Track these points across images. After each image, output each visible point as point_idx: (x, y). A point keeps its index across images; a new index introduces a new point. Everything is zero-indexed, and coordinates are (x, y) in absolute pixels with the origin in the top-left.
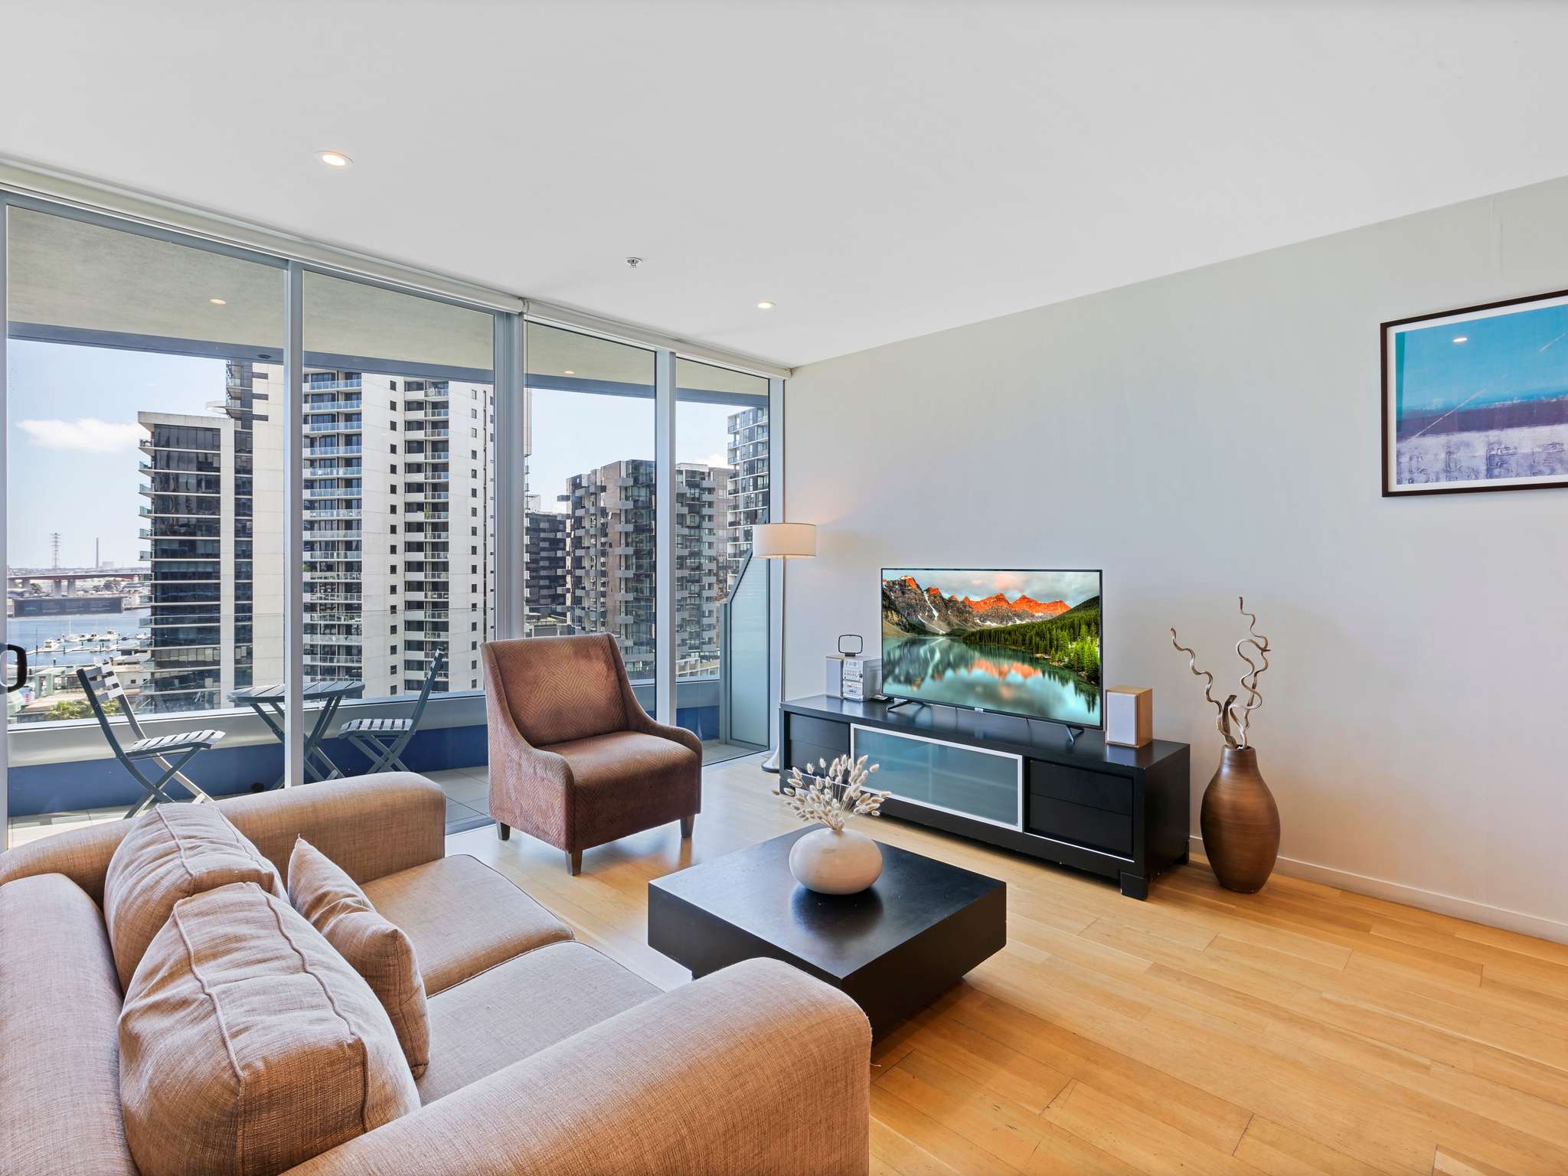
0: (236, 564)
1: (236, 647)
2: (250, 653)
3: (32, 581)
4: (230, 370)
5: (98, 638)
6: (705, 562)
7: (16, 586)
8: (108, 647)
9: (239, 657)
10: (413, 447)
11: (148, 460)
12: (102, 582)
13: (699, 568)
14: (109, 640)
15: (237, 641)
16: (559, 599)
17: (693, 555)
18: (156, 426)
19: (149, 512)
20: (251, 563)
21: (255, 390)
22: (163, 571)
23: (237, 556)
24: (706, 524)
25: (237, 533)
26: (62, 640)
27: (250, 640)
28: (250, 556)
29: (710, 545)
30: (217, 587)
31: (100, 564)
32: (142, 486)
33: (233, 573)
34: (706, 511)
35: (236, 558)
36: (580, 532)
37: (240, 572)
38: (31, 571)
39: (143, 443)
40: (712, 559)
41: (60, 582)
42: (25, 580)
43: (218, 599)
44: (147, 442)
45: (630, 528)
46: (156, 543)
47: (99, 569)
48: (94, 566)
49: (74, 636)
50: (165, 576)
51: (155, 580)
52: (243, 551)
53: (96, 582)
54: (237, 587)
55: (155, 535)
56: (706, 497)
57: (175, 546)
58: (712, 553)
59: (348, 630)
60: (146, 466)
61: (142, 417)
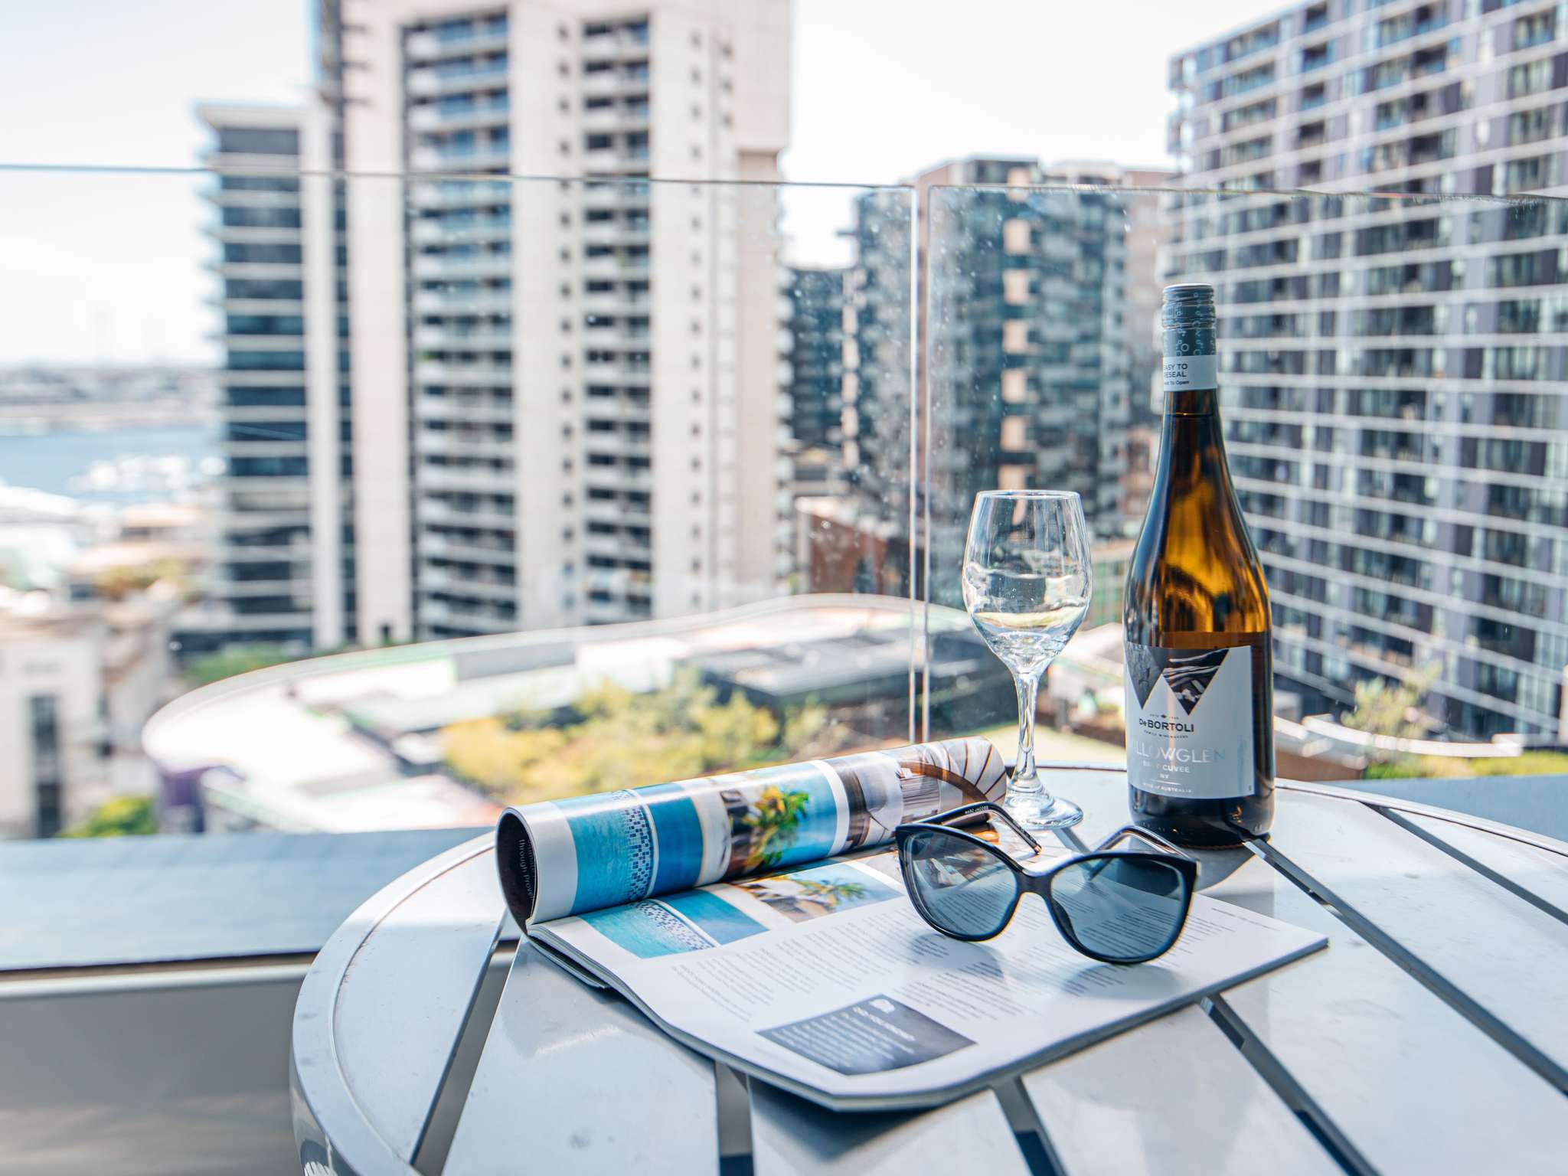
1: (337, 488)
6: (1106, 352)
10: (599, 142)
13: (1096, 363)
15: (338, 477)
16: (832, 419)
17: (1085, 338)
19: (218, 264)
21: (349, 54)
24: (1112, 277)
29: (1119, 319)
30: (302, 386)
34: (1112, 251)
36: (876, 297)
40: (1119, 346)
43: (305, 407)
45: (967, 287)
46: (229, 316)
50: (239, 370)
55: (227, 304)
56: (1113, 223)
58: (1123, 334)
59: (498, 464)
61: (203, 113)
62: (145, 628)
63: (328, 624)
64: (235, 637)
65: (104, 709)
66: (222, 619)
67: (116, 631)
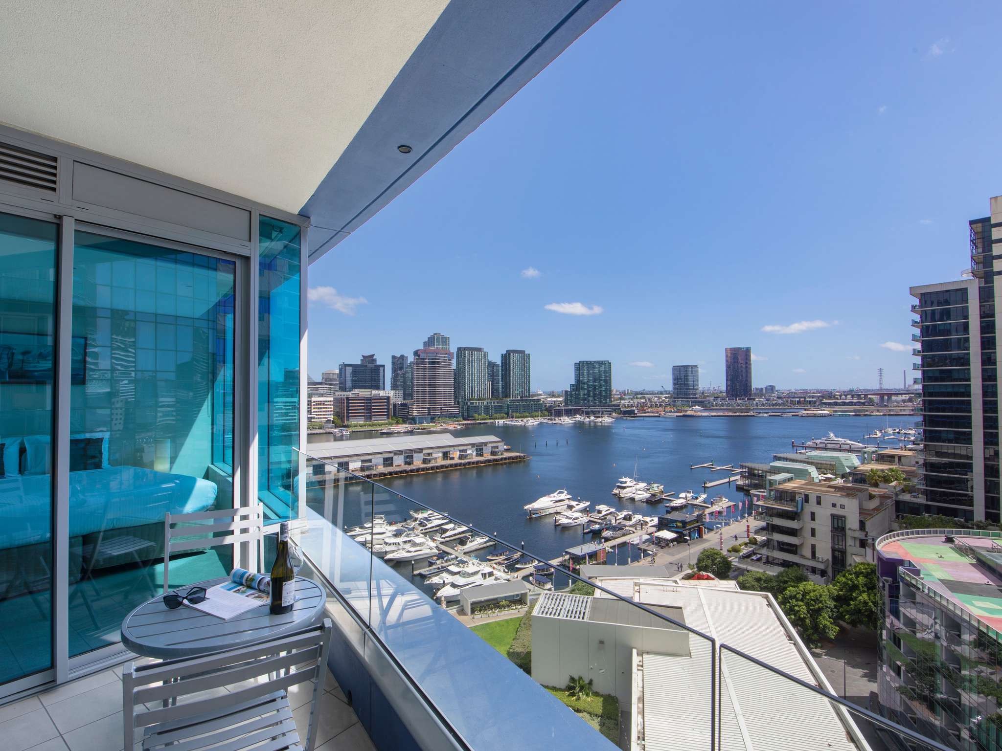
0: (983, 386)
1: (985, 449)
2: (997, 453)
3: (869, 396)
4: (974, 244)
5: (903, 431)
7: (861, 399)
8: (909, 438)
9: (987, 456)
11: (917, 318)
12: (907, 397)
14: (910, 434)
15: (985, 443)
18: (922, 294)
19: (919, 352)
20: (996, 386)
21: (995, 253)
22: (929, 391)
23: (984, 380)
25: (984, 363)
26: (883, 431)
27: (997, 444)
28: (995, 380)
30: (969, 403)
31: (907, 386)
32: (914, 336)
33: (981, 392)
35: (983, 381)
37: (987, 392)
38: (869, 390)
39: (914, 307)
41: (883, 397)
42: (866, 395)
43: (970, 411)
44: (916, 306)
46: (924, 373)
47: (906, 389)
48: (903, 387)
49: (890, 429)
50: (931, 395)
51: (924, 397)
52: (989, 376)
53: (904, 397)
54: (985, 403)
55: (923, 367)
57: (937, 374)
60: (916, 322)
61: (912, 291)
62: (883, 497)
63: (979, 511)
64: (928, 509)
65: (862, 525)
66: (922, 500)
67: (871, 497)
